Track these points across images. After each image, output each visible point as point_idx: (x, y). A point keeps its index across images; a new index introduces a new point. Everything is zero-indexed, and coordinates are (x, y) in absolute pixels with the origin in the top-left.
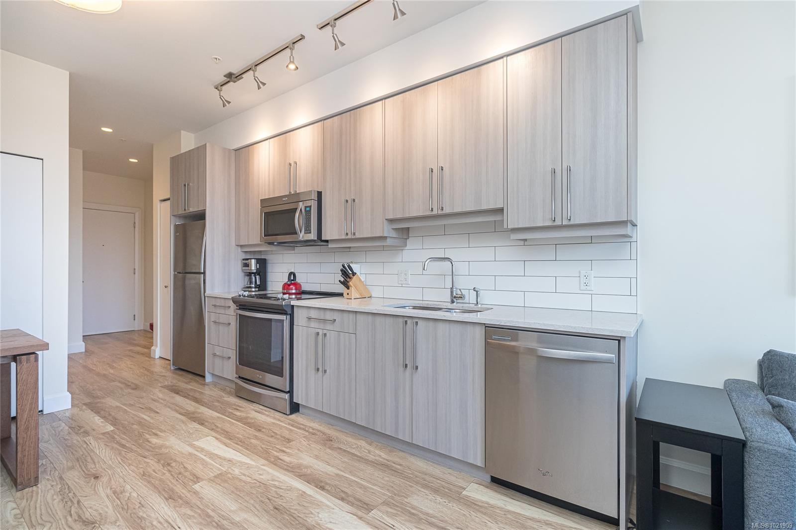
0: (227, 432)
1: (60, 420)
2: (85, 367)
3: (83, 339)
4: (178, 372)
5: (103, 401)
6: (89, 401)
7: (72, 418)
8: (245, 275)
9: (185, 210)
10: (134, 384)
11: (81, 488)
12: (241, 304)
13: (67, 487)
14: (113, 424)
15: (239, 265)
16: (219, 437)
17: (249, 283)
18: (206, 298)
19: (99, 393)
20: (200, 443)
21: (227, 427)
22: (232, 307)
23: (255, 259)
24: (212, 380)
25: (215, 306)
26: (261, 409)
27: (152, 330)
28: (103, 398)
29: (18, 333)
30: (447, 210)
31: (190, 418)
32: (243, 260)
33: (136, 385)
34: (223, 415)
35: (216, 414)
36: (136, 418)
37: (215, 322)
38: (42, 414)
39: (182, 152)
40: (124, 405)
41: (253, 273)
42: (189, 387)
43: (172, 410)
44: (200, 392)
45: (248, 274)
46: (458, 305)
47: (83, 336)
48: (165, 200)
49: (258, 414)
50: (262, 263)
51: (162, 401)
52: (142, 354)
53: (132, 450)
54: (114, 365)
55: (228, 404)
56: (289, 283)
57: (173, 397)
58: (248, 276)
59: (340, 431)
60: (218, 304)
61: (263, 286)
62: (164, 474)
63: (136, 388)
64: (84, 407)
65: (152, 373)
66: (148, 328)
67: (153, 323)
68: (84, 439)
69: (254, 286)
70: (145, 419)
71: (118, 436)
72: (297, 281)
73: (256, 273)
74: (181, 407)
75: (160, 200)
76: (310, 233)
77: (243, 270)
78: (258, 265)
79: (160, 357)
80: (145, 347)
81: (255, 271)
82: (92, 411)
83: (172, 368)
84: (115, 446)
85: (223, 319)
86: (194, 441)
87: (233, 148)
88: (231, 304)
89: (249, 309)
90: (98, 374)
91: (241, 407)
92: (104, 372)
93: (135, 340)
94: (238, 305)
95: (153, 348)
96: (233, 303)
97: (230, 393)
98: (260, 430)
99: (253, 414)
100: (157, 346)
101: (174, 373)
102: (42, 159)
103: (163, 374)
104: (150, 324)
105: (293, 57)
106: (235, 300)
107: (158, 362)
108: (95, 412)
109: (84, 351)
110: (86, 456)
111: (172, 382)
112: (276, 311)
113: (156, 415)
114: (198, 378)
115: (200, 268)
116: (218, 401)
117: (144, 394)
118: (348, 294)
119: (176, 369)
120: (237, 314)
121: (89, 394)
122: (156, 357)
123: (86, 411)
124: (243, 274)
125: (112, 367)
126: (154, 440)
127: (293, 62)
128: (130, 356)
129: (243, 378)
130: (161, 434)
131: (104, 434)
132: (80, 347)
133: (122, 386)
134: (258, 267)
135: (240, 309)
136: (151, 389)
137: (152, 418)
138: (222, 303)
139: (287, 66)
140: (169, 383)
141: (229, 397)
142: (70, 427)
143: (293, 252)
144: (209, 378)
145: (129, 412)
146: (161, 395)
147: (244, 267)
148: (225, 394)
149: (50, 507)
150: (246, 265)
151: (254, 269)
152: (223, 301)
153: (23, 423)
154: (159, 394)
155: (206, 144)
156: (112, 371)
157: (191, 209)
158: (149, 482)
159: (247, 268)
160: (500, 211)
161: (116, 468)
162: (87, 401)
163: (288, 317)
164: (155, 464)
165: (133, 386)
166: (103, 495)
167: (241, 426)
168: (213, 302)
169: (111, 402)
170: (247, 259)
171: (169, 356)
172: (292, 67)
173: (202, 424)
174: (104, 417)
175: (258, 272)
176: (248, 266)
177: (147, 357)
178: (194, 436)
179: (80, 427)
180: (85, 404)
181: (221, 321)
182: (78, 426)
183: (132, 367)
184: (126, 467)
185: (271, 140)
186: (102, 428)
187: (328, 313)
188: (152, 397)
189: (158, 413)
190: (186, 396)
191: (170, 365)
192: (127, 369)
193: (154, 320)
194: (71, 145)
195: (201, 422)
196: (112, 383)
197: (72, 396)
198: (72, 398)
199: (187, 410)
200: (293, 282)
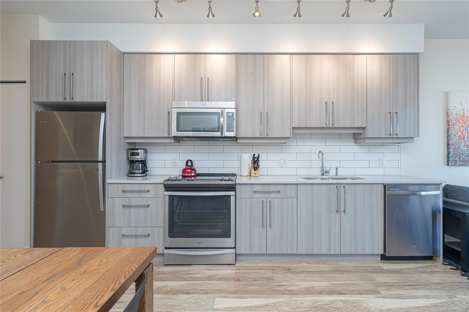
18: (107, 185)
22: (152, 191)
23: (143, 149)
30: (335, 126)
37: (124, 206)
41: (141, 161)
46: (327, 176)
59: (280, 263)
76: (233, 132)
77: (128, 158)
78: (145, 154)
81: (144, 159)
88: (152, 188)
105: (258, 7)
112: (220, 189)
118: (255, 174)
127: (258, 11)
134: (145, 156)
138: (136, 188)
139: (254, 14)
143: (178, 144)
147: (131, 156)
150: (136, 154)
151: (142, 157)
152: (136, 186)
160: (364, 128)
172: (257, 14)
176: (139, 155)
187: (272, 186)
200: (189, 167)
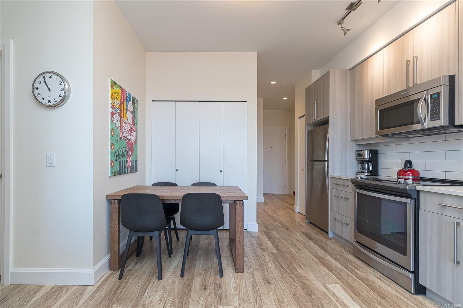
0: (352, 287)
1: (253, 237)
2: (264, 210)
3: (263, 195)
4: (310, 224)
5: (272, 232)
6: (266, 230)
7: (258, 238)
8: (359, 163)
9: (314, 119)
10: (286, 226)
11: (261, 286)
12: (358, 184)
13: (255, 282)
14: (277, 249)
15: (354, 155)
16: (345, 287)
17: (361, 169)
18: (329, 178)
19: (270, 227)
20: (330, 286)
21: (351, 281)
22: (350, 186)
23: (368, 150)
24: (333, 237)
25: (336, 184)
26: (380, 276)
27: (295, 196)
28: (272, 230)
29: (237, 189)
31: (321, 262)
32: (357, 151)
33: (287, 227)
34: (346, 269)
35: (340, 266)
36: (288, 249)
37: (336, 196)
38: (247, 231)
39: (313, 82)
40: (282, 238)
41: (366, 161)
42: (318, 237)
43: (309, 251)
44: (326, 244)
45: (361, 162)
47: (263, 194)
48: (301, 117)
49: (377, 279)
50: (374, 154)
51: (302, 242)
52: (290, 208)
53: (286, 272)
54: (276, 212)
55: (348, 260)
56: (405, 169)
57: (308, 242)
58: (361, 163)
60: (338, 183)
61: (374, 172)
62: (308, 302)
63: (287, 229)
64: (263, 233)
65: (295, 221)
66: (292, 194)
67: (295, 191)
68: (263, 253)
69: (367, 171)
70: (293, 253)
71: (279, 258)
72: (413, 168)
73: (368, 161)
74: (314, 251)
75: (299, 118)
76: (439, 119)
77: (356, 159)
78: (370, 155)
79: (299, 212)
80: (290, 204)
81: (368, 160)
82: (267, 236)
83: (306, 221)
84: (278, 264)
85: (342, 194)
86: (326, 283)
87: (349, 69)
88: (350, 184)
89: (366, 189)
90: (269, 215)
91: (360, 267)
92: (272, 215)
93: (285, 199)
94: (356, 185)
95: (295, 206)
96: (351, 183)
97: (348, 251)
98: (384, 298)
99: (373, 278)
100: (297, 206)
101: (307, 225)
102: (247, 101)
103: (301, 224)
104: (294, 191)
106: (353, 181)
107: (298, 215)
108: (268, 238)
109: (263, 201)
110: (264, 265)
111: (307, 231)
112: (395, 193)
113: (299, 251)
114: (323, 232)
115: (325, 158)
116: (340, 255)
117: (292, 235)
119: (308, 222)
120: (355, 192)
121: (266, 227)
122: (297, 212)
123: (264, 236)
124: (357, 162)
125: (275, 213)
126: (299, 270)
128: (283, 208)
129: (360, 243)
130: (303, 267)
131: (272, 253)
132: (262, 199)
133: (280, 225)
134: (370, 157)
135: (357, 188)
136: (295, 232)
137: (297, 253)
138: (342, 182)
140: (305, 231)
141: (348, 255)
142: (257, 243)
143: (408, 142)
144: (331, 235)
145: (284, 243)
146: (301, 238)
147: (357, 156)
148: (345, 251)
149: (248, 291)
150: (360, 155)
151: (367, 158)
152: (342, 181)
153: (238, 237)
154: (301, 237)
155: (329, 71)
156: (275, 215)
157: (318, 118)
158: (298, 303)
159: (360, 157)
161: (279, 281)
162: (265, 230)
163: (413, 201)
164: (301, 289)
165: (286, 227)
166: (272, 298)
167: (364, 286)
168: (335, 181)
169: (275, 234)
170: (361, 151)
171: (305, 213)
173: (331, 271)
174: (272, 243)
175: (370, 161)
176: (362, 156)
177: (292, 211)
178: (326, 279)
179: (262, 245)
180: (264, 231)
181: (341, 195)
182: (261, 244)
183: (285, 215)
184: (284, 284)
185: (385, 48)
186: (271, 249)
188: (296, 237)
189: (300, 250)
190: (317, 244)
191: (305, 219)
192: (282, 216)
193: (296, 189)
194: (258, 97)
195: (330, 269)
196: (276, 223)
197: (258, 225)
198: (259, 226)
199: (318, 255)
200: (409, 169)
